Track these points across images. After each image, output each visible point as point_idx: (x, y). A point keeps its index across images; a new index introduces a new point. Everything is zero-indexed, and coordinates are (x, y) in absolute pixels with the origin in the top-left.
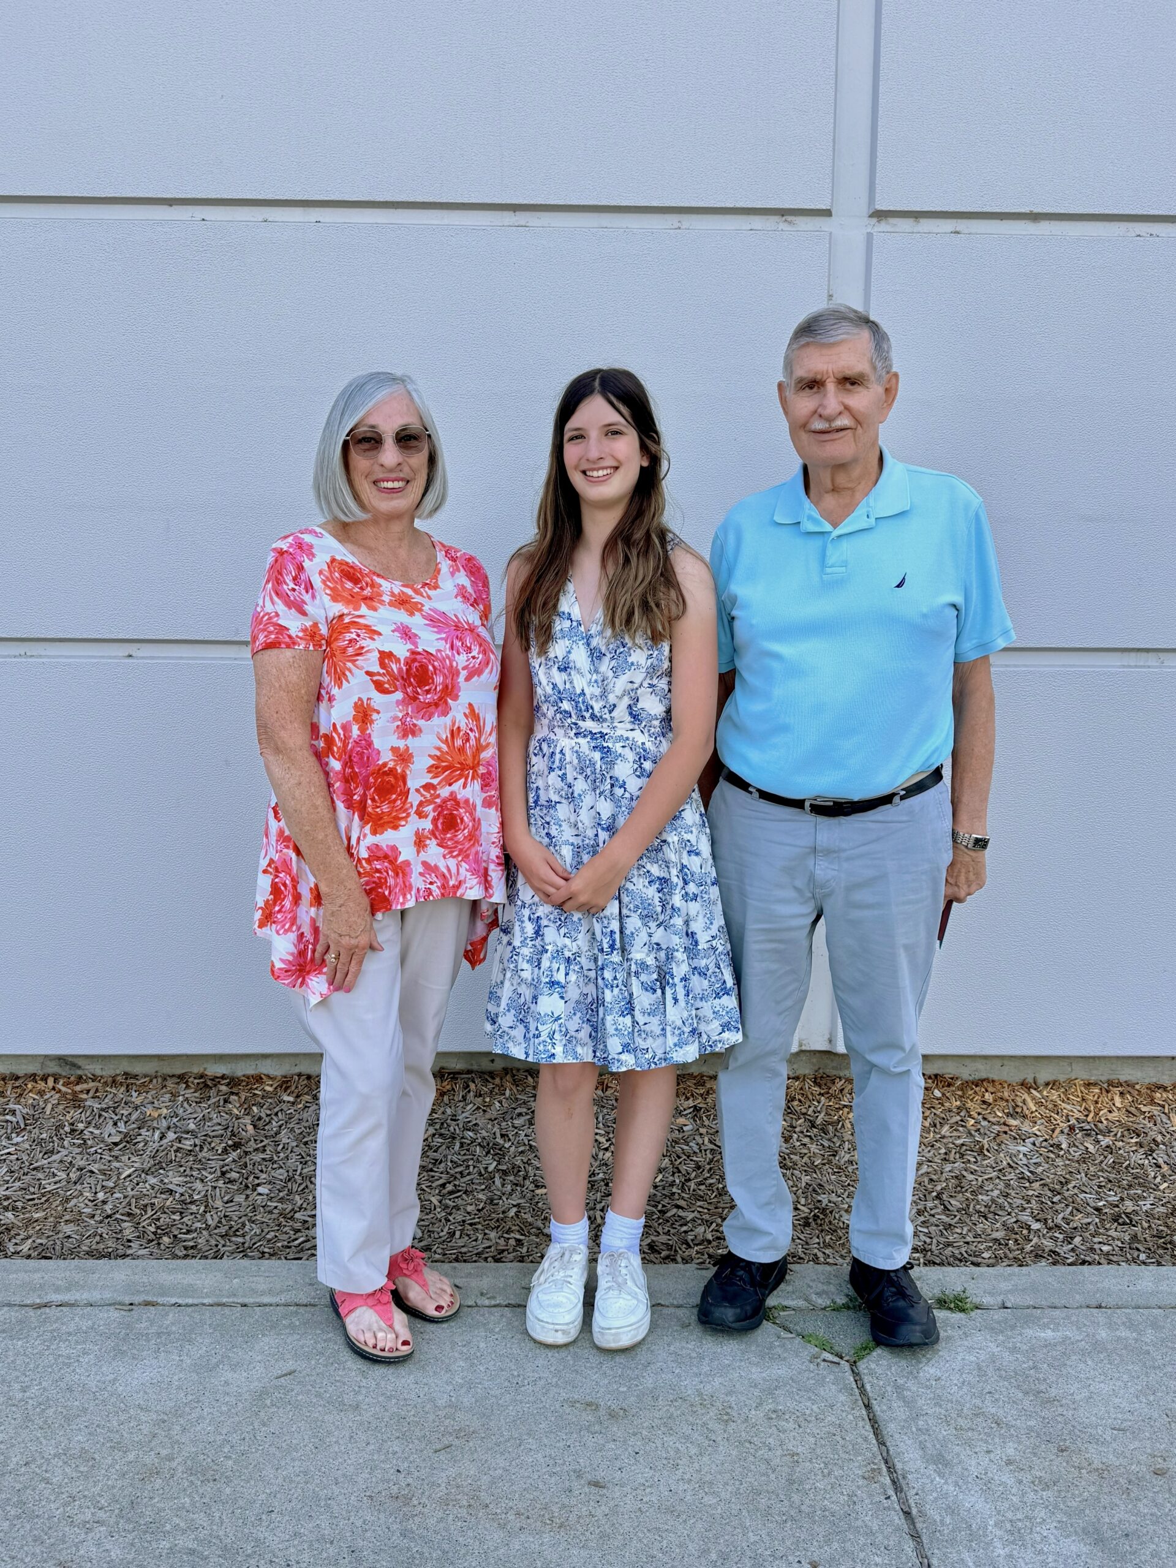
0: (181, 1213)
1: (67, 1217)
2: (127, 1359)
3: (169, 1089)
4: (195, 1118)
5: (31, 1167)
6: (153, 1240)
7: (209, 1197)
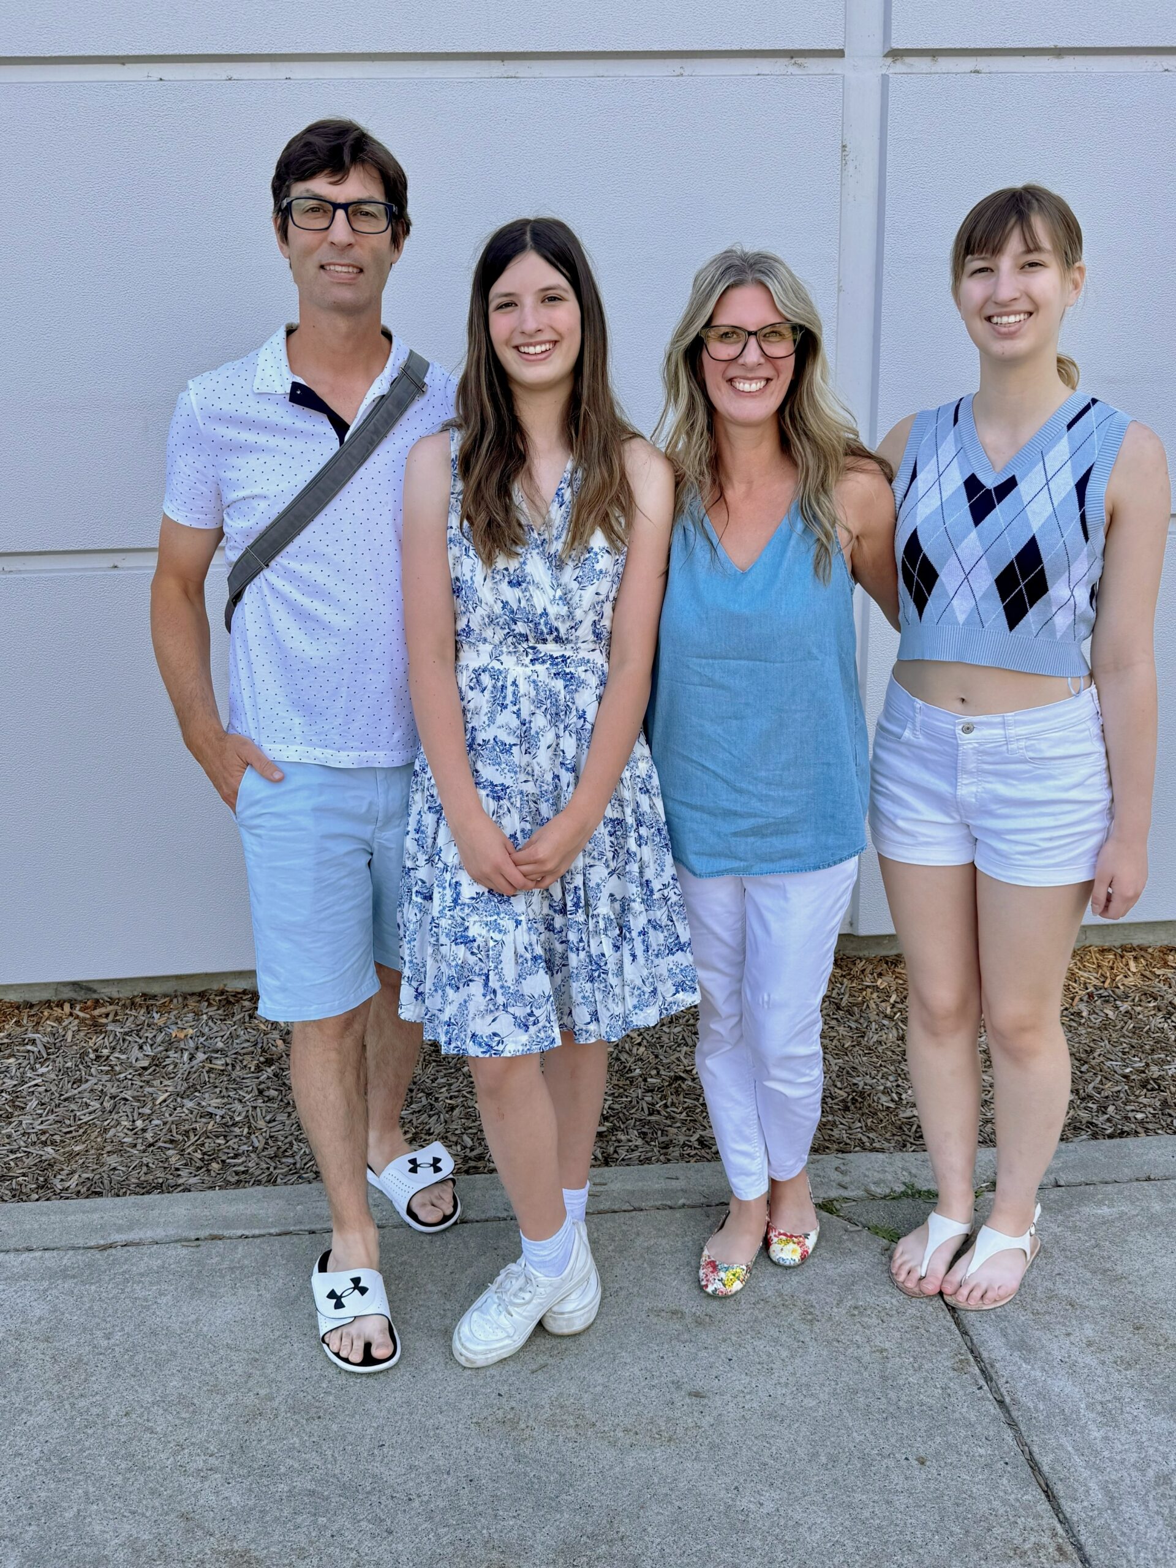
0: (225, 1137)
1: (109, 1148)
2: (205, 1297)
3: (191, 1008)
4: (222, 1037)
5: (62, 1098)
6: (201, 1168)
7: (251, 1118)
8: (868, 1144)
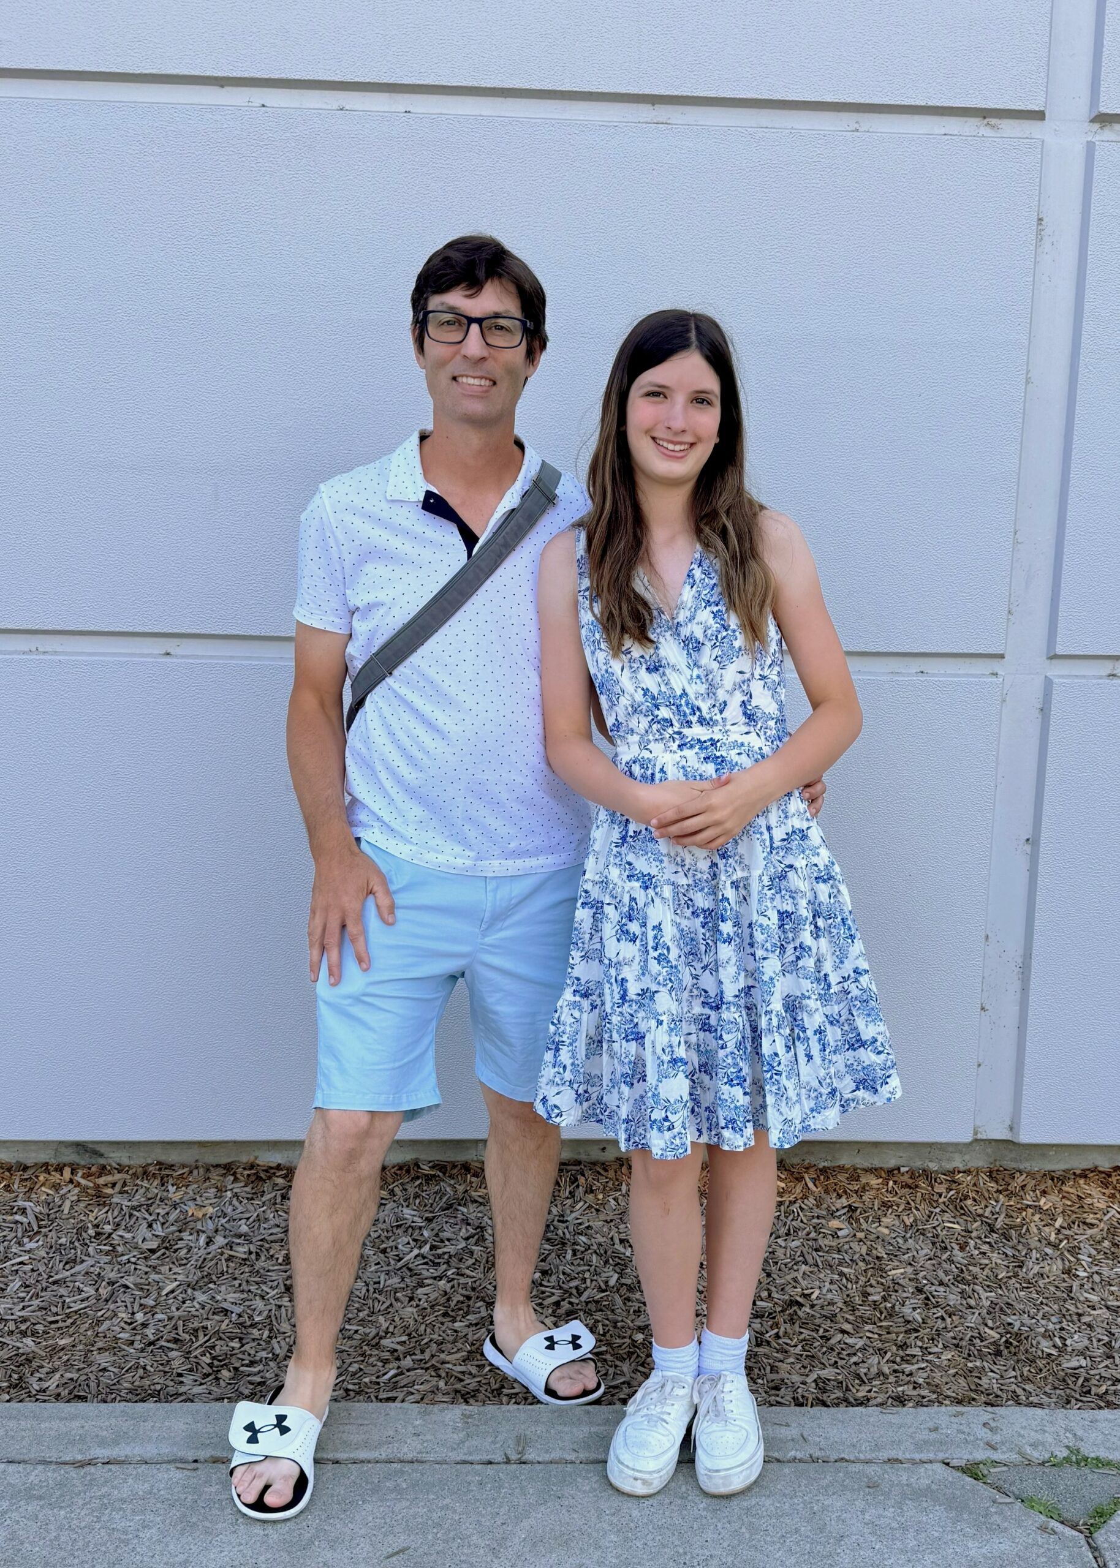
0: (241, 1339)
1: (100, 1344)
2: (198, 1533)
3: (213, 1182)
4: (248, 1219)
5: (51, 1280)
6: (209, 1375)
7: (273, 1318)
8: (1024, 1398)
